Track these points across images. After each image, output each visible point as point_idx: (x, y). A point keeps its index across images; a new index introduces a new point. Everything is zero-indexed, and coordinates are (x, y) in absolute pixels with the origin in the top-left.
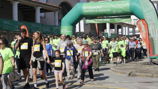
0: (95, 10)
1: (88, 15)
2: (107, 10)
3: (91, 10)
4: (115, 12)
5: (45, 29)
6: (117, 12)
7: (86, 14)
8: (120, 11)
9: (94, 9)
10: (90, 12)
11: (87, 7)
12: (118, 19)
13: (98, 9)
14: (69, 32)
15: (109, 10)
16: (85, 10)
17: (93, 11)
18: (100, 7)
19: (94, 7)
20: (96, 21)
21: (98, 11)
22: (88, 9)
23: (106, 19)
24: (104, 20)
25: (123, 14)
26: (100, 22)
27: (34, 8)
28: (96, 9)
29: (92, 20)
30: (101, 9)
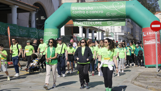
0: (85, 12)
1: (77, 16)
2: (100, 11)
3: (81, 11)
4: (109, 14)
5: (22, 31)
6: (110, 14)
7: (75, 16)
8: (114, 14)
9: (84, 10)
10: (80, 14)
11: (76, 8)
12: (111, 22)
13: (89, 11)
14: (54, 35)
15: (102, 12)
16: (74, 11)
17: (84, 13)
18: (92, 8)
19: (84, 8)
20: (85, 24)
21: (89, 12)
22: (78, 10)
23: (97, 22)
24: (94, 23)
25: (118, 16)
26: (90, 25)
27: (10, 6)
28: (87, 10)
29: (81, 22)
30: (92, 10)
